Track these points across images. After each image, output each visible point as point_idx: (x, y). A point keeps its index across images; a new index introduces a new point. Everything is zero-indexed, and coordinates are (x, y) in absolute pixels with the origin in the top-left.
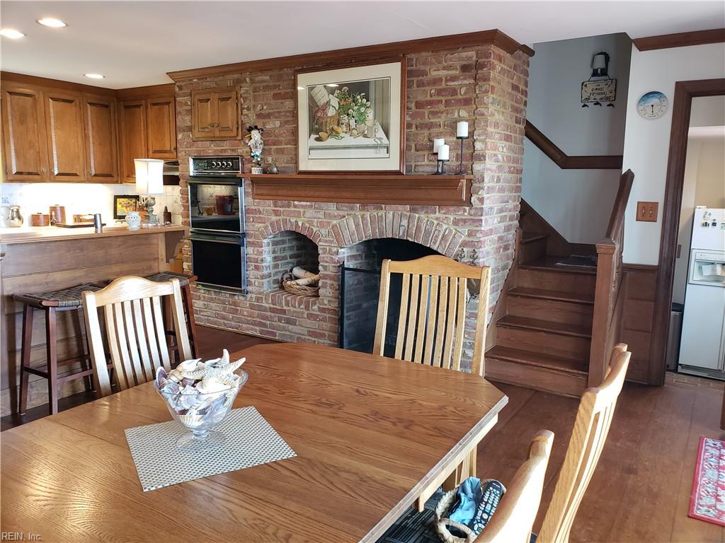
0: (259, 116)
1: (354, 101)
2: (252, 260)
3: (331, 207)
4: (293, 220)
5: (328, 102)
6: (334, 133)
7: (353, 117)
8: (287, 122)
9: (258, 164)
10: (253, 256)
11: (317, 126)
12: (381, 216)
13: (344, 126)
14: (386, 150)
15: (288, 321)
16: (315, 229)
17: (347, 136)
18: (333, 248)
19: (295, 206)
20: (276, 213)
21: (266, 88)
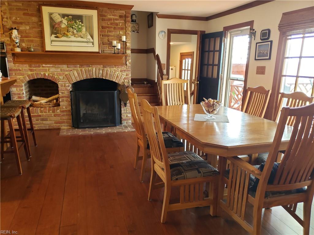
0: (14, 22)
1: (75, 23)
2: (16, 94)
3: (65, 67)
4: (42, 73)
5: (61, 22)
6: (65, 35)
7: (76, 29)
8: (34, 27)
9: (18, 47)
10: (17, 92)
11: (55, 31)
12: (90, 70)
13: (71, 32)
14: (92, 44)
15: (43, 120)
16: (56, 77)
17: (73, 37)
18: (66, 84)
19: (43, 67)
20: (31, 70)
21: (19, 9)
